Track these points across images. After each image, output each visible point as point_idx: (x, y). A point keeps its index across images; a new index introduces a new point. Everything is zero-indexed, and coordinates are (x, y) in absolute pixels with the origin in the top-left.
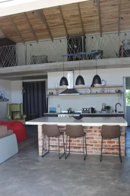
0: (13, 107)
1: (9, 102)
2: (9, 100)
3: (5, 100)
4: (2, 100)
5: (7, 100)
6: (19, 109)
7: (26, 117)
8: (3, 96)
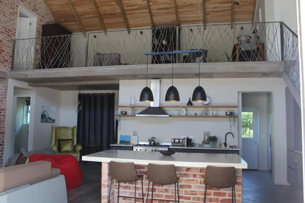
0: (61, 132)
1: (55, 125)
2: (55, 121)
3: (49, 121)
4: (44, 120)
5: (52, 121)
6: (71, 135)
7: (81, 148)
8: (46, 113)
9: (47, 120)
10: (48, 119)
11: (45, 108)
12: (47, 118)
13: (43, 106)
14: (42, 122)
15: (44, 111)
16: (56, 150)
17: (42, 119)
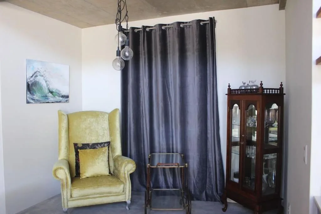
0: (83, 126)
2: (70, 98)
3: (51, 99)
4: (36, 97)
5: (61, 98)
6: (107, 132)
7: (134, 169)
8: (40, 79)
9: (46, 97)
10: (50, 95)
11: (37, 66)
12: (47, 91)
13: (29, 62)
14: (31, 101)
15: (35, 75)
16: (67, 179)
17: (29, 95)
